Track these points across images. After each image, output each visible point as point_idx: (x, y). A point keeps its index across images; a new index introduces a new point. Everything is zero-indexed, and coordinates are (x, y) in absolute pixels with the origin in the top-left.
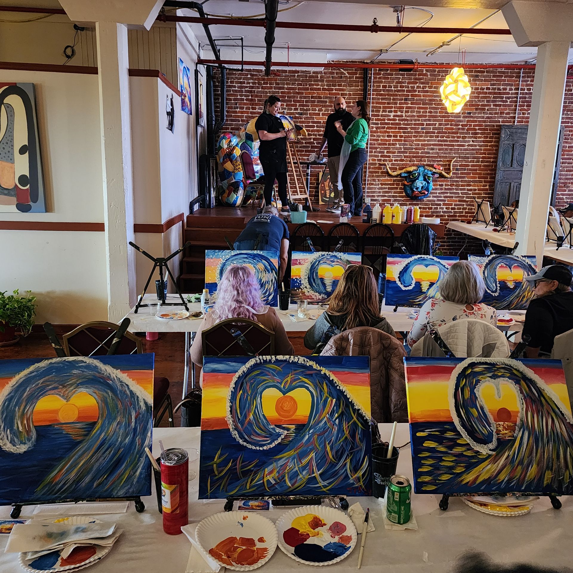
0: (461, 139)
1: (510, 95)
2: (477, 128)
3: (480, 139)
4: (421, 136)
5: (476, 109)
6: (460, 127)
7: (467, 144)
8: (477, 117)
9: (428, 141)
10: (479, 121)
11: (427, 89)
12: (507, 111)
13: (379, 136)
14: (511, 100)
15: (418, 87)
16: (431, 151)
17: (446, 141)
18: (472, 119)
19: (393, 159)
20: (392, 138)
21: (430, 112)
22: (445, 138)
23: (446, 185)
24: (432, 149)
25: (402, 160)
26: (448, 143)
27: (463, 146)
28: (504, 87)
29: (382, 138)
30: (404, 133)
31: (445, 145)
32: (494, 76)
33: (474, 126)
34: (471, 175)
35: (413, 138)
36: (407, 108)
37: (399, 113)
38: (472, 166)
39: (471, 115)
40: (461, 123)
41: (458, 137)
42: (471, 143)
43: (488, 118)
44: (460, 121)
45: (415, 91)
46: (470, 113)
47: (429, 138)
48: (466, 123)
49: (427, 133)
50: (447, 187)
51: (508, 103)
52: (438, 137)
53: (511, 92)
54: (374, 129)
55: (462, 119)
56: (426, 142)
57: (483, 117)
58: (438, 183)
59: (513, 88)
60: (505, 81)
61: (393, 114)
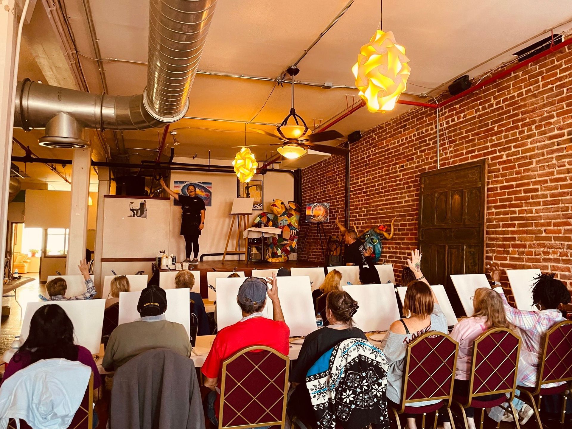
0: (400, 196)
1: (432, 136)
2: (409, 181)
3: (413, 193)
4: (375, 198)
5: (408, 161)
6: (398, 182)
7: (403, 200)
8: (409, 169)
9: (380, 201)
10: (410, 173)
11: (377, 151)
12: (432, 155)
13: (354, 202)
14: (433, 141)
15: (372, 151)
16: (381, 212)
17: (389, 199)
18: (405, 172)
19: (362, 222)
20: (361, 202)
21: (379, 173)
22: (389, 197)
23: (393, 248)
24: (382, 209)
25: (366, 223)
26: (392, 201)
27: (401, 203)
28: (426, 128)
29: (356, 203)
30: (367, 196)
31: (390, 204)
32: (417, 120)
33: (408, 178)
34: (409, 236)
35: (371, 201)
36: (367, 172)
37: (363, 179)
38: (410, 225)
39: (405, 167)
40: (398, 179)
41: (398, 194)
42: (407, 199)
43: (416, 167)
44: (397, 176)
45: (370, 156)
46: (403, 166)
47: (380, 199)
48: (402, 178)
49: (379, 193)
50: (393, 250)
51: (431, 145)
52: (384, 196)
53: (432, 132)
54: (352, 196)
55: (398, 174)
56: (378, 203)
57: (412, 168)
58: (387, 245)
59: (434, 126)
60: (426, 121)
61: (360, 180)
